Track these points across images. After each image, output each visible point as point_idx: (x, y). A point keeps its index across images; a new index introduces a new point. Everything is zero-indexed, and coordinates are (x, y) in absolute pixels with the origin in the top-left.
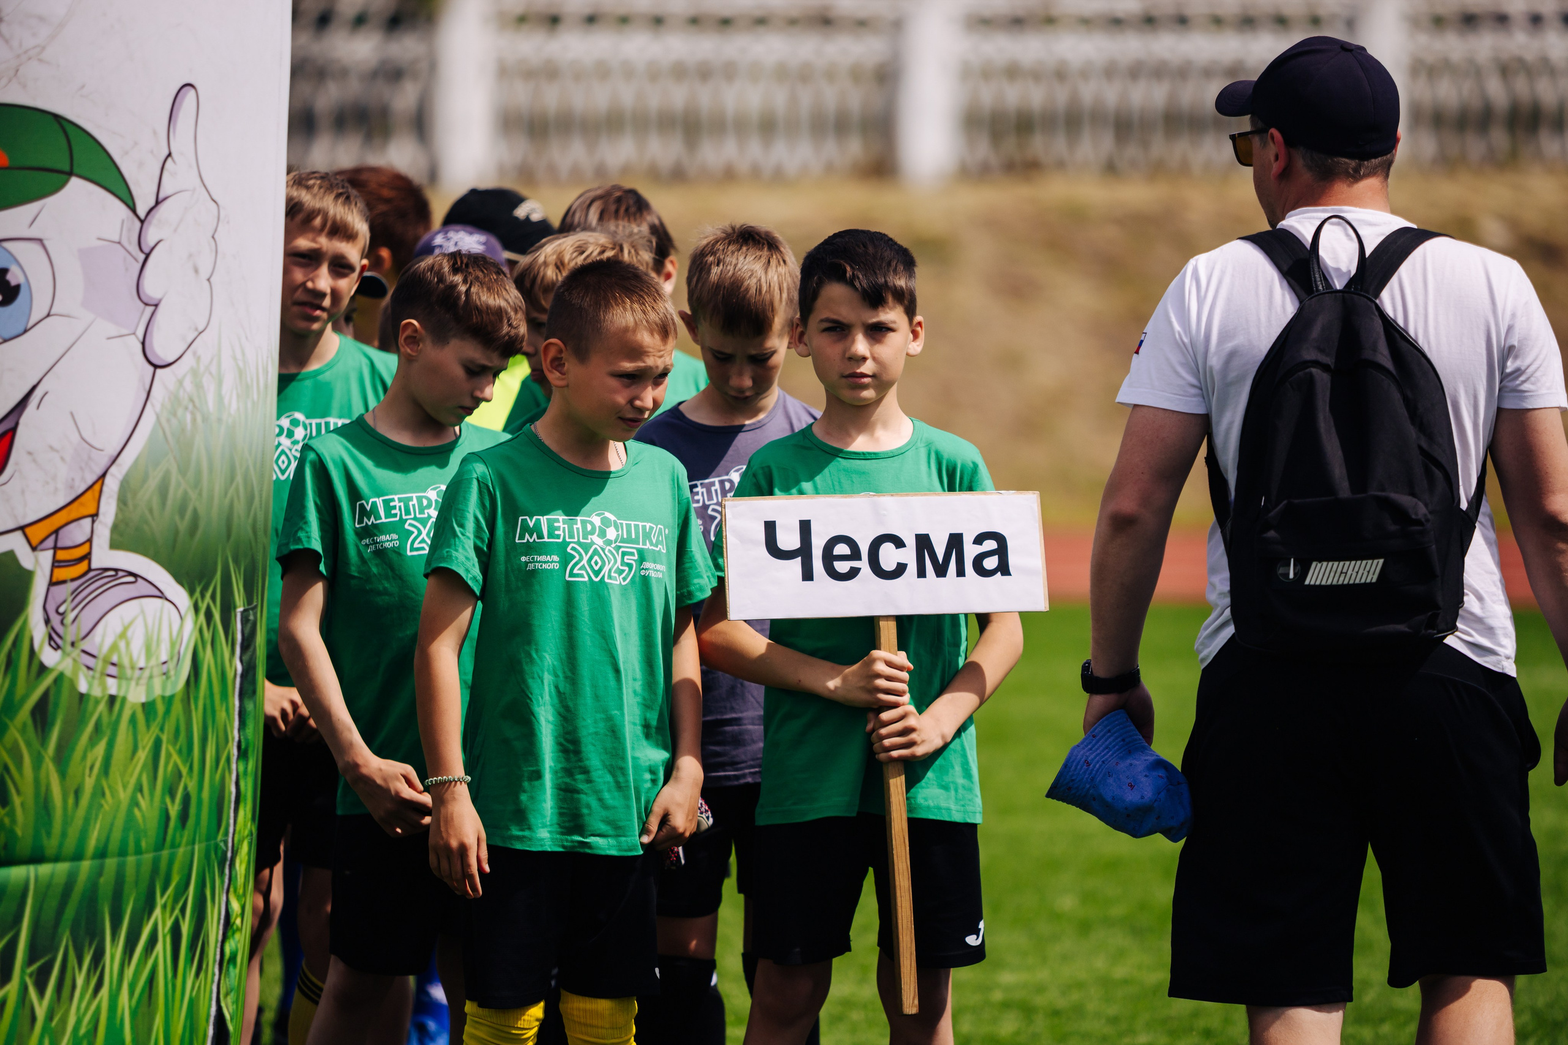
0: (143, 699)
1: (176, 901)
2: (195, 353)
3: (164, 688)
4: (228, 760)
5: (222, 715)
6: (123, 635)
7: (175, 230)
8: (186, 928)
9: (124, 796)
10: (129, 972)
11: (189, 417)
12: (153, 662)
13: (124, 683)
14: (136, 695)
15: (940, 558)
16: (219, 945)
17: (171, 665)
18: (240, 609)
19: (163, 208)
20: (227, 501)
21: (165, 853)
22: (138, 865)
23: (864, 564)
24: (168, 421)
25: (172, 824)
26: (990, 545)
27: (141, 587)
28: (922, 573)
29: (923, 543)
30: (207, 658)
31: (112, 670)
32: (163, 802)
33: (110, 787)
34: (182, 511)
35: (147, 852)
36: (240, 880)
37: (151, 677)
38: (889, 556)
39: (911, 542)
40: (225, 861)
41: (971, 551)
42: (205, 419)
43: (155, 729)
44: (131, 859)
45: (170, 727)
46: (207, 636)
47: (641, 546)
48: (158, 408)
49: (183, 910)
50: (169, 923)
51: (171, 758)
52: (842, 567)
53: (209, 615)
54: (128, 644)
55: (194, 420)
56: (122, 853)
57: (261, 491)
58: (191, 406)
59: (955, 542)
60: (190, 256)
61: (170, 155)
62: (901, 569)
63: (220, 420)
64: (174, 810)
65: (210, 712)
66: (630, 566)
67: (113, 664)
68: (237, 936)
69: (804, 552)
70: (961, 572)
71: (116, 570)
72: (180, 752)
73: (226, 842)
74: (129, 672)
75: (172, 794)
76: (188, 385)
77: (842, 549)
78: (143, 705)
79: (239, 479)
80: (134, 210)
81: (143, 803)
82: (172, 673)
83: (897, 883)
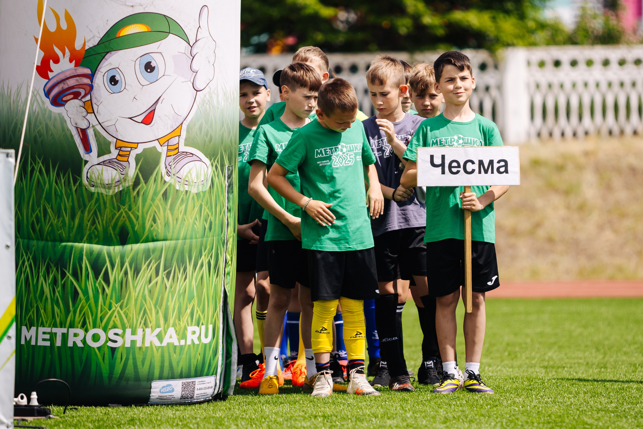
0: (196, 192)
1: (209, 254)
2: (209, 87)
3: (203, 189)
4: (224, 212)
5: (222, 198)
6: (189, 172)
7: (202, 50)
8: (213, 263)
9: (191, 221)
10: (195, 275)
11: (208, 106)
12: (199, 181)
13: (190, 187)
14: (194, 191)
15: (486, 168)
16: (224, 269)
17: (205, 182)
18: (227, 166)
19: (198, 43)
20: (221, 132)
21: (205, 239)
22: (196, 242)
23: (461, 169)
24: (201, 107)
25: (206, 230)
26: (502, 164)
27: (194, 158)
28: (480, 172)
29: (481, 163)
30: (216, 180)
31: (186, 183)
32: (203, 223)
33: (187, 218)
34: (207, 135)
35: (199, 238)
36: (230, 249)
37: (198, 185)
38: (470, 167)
39: (477, 162)
40: (225, 243)
41: (496, 165)
42: (213, 107)
43: (200, 201)
44: (194, 240)
45: (205, 200)
46: (216, 173)
47: (355, 152)
48: (198, 103)
49: (211, 257)
50: (207, 260)
51: (206, 210)
52: (454, 170)
53: (216, 167)
54: (191, 175)
55: (210, 107)
56: (191, 238)
57: (233, 131)
58: (208, 103)
59: (491, 162)
60: (207, 57)
61: (200, 27)
62: (473, 171)
63: (218, 108)
64: (207, 226)
65: (217, 197)
66: (353, 158)
67: (187, 181)
68: (230, 267)
69: (442, 165)
70: (492, 172)
71: (187, 152)
72: (208, 208)
73: (224, 237)
74: (191, 184)
75: (206, 221)
76: (207, 96)
77: (455, 164)
78: (196, 193)
79: (225, 126)
80: (189, 44)
81: (197, 223)
82: (205, 184)
83: (467, 271)
